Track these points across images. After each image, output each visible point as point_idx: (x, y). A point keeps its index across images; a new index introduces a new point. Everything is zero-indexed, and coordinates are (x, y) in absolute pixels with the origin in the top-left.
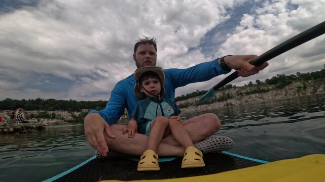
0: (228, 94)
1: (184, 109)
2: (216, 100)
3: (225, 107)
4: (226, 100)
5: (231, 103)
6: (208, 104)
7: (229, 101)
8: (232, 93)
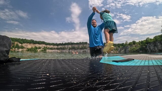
0: (85, 46)
1: (62, 50)
2: (79, 48)
3: (83, 52)
4: (84, 49)
5: (86, 51)
6: (75, 49)
7: (85, 50)
8: (87, 46)
